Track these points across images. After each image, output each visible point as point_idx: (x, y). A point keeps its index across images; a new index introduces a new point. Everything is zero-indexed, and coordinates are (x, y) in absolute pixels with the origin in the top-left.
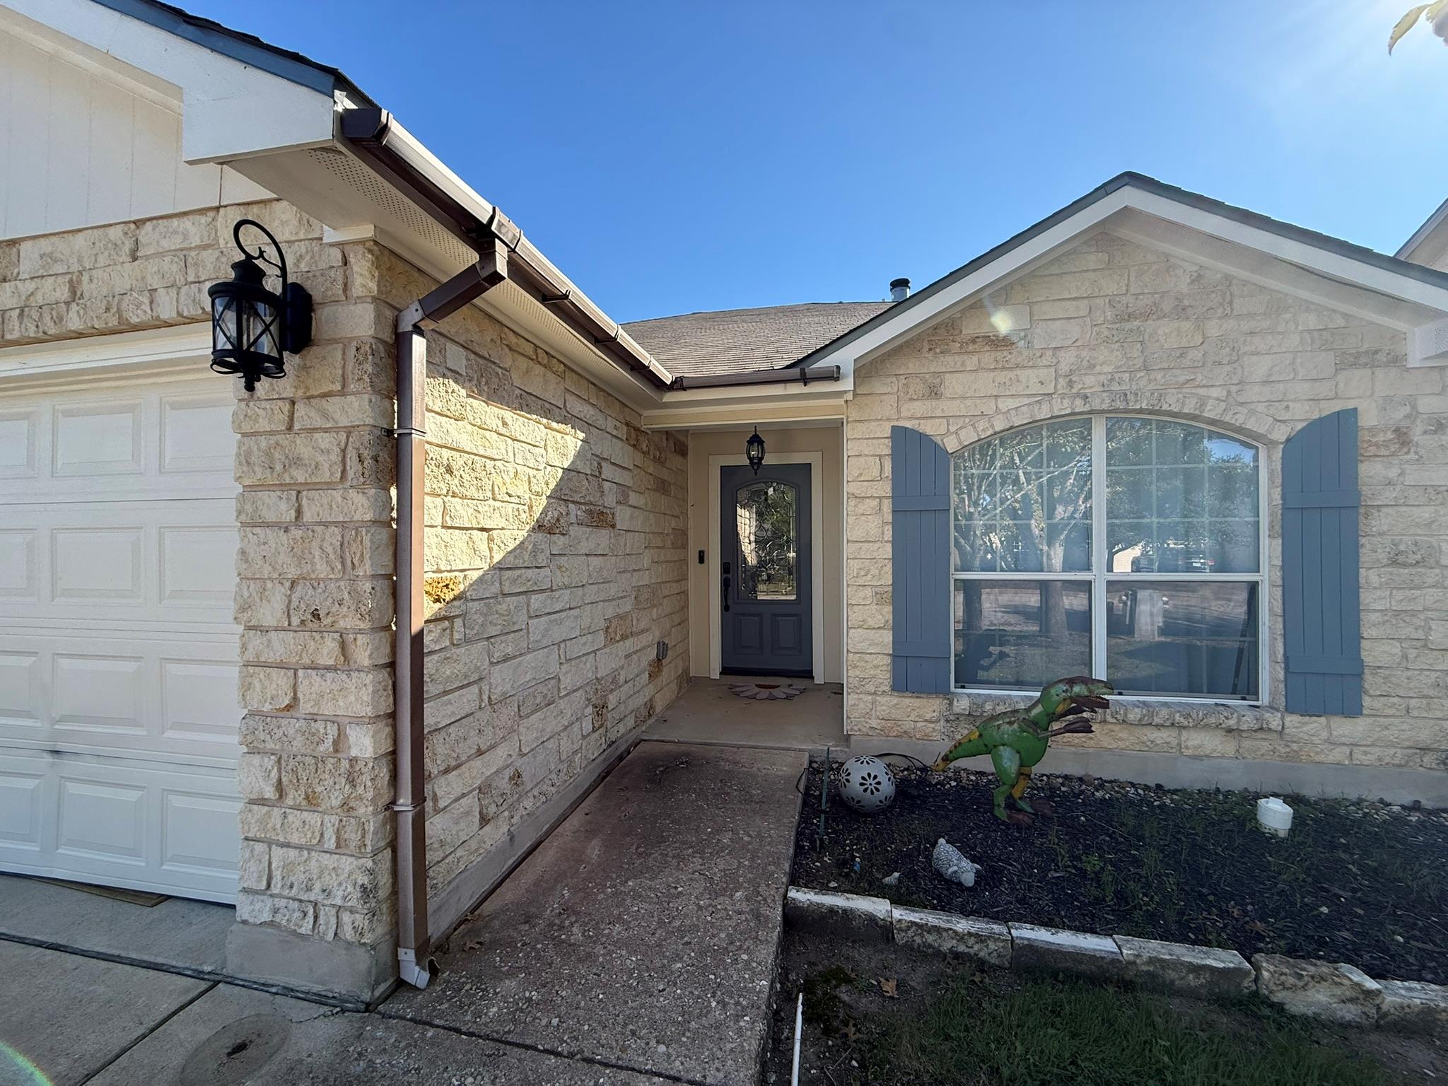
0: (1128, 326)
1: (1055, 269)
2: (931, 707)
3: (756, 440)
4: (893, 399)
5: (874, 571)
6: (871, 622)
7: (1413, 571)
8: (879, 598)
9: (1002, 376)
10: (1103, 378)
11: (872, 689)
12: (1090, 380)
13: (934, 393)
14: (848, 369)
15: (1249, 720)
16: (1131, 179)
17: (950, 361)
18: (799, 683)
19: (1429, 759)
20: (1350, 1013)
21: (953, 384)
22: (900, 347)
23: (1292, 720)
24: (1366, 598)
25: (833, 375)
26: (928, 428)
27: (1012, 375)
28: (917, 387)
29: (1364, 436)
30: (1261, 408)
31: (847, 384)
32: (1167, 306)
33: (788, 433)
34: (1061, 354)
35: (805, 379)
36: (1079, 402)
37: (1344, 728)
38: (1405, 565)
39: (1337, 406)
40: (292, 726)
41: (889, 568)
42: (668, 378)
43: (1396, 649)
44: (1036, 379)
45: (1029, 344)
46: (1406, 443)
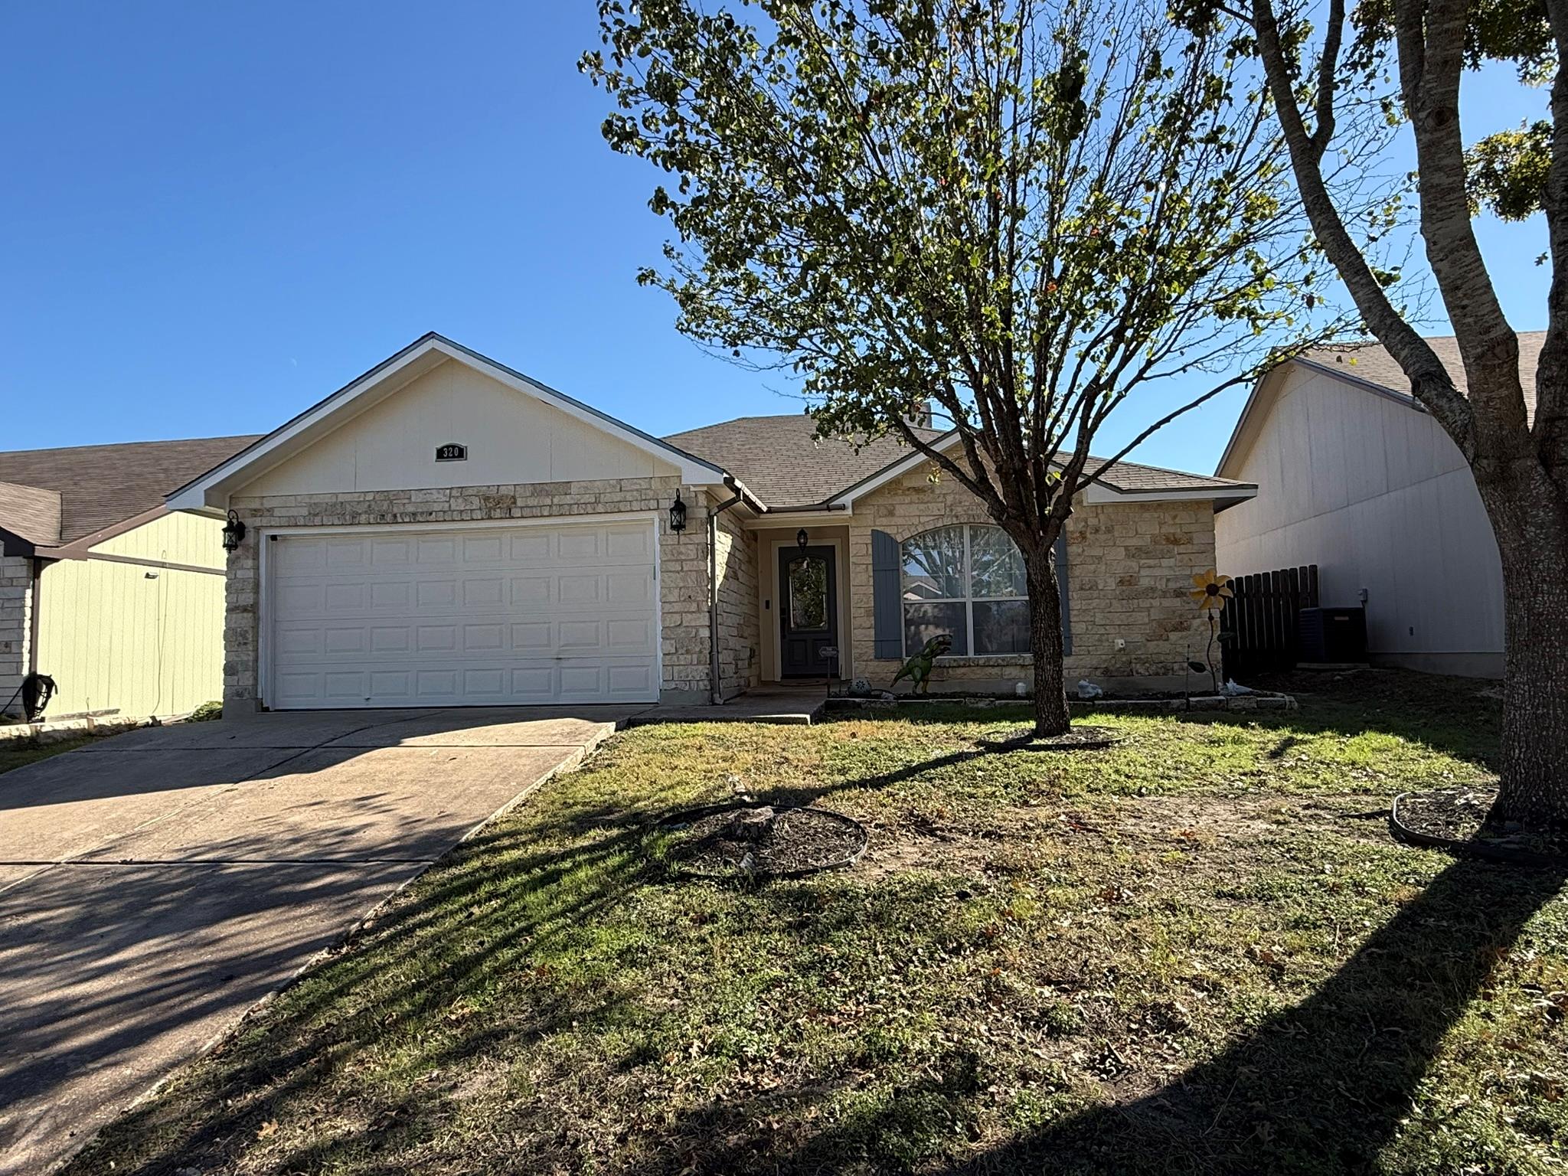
2: (894, 665)
3: (802, 533)
4: (871, 517)
5: (865, 600)
6: (864, 625)
7: (1088, 592)
8: (868, 613)
9: (922, 507)
10: (965, 508)
11: (865, 658)
13: (890, 514)
14: (849, 505)
17: (898, 499)
19: (1098, 673)
21: (900, 510)
22: (874, 494)
24: (1072, 604)
26: (888, 531)
27: (925, 506)
28: (883, 511)
29: (1069, 535)
31: (849, 512)
33: (819, 531)
34: (947, 496)
35: (829, 509)
36: (955, 519)
37: (1066, 661)
38: (1086, 590)
40: (680, 630)
41: (872, 598)
42: (765, 509)
43: (1084, 626)
44: (936, 508)
45: (933, 492)
46: (1084, 538)
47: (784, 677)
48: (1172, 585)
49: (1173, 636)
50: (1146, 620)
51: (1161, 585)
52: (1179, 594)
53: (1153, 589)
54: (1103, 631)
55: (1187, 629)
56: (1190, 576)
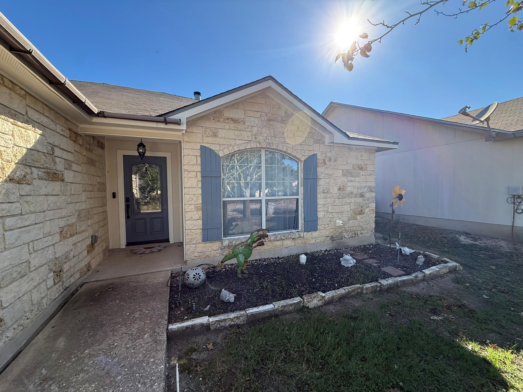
0: (270, 123)
1: (251, 100)
2: (216, 245)
3: (141, 145)
4: (201, 135)
5: (195, 199)
6: (194, 218)
7: (326, 194)
8: (197, 209)
9: (237, 133)
10: (264, 138)
11: (195, 242)
12: (261, 138)
13: (215, 135)
14: (184, 121)
15: (297, 235)
16: (270, 78)
17: (221, 125)
18: (163, 245)
19: (328, 239)
20: (320, 303)
21: (221, 133)
22: (203, 116)
23: (305, 233)
24: (318, 201)
25: (178, 123)
26: (213, 147)
27: (239, 132)
28: (209, 132)
29: (318, 161)
30: (299, 151)
31: (184, 127)
32: (279, 119)
33: (156, 143)
34: (253, 128)
35: (166, 122)
36: (258, 144)
37: (315, 234)
38: (325, 193)
39: (313, 153)
41: (200, 197)
42: (96, 111)
43: (323, 213)
44: (246, 135)
45: (244, 123)
46: (325, 163)
47: (128, 244)
48: (360, 191)
49: (359, 217)
50: (349, 209)
51: (355, 191)
52: (362, 196)
53: (352, 193)
54: (331, 216)
55: (364, 213)
56: (365, 187)
